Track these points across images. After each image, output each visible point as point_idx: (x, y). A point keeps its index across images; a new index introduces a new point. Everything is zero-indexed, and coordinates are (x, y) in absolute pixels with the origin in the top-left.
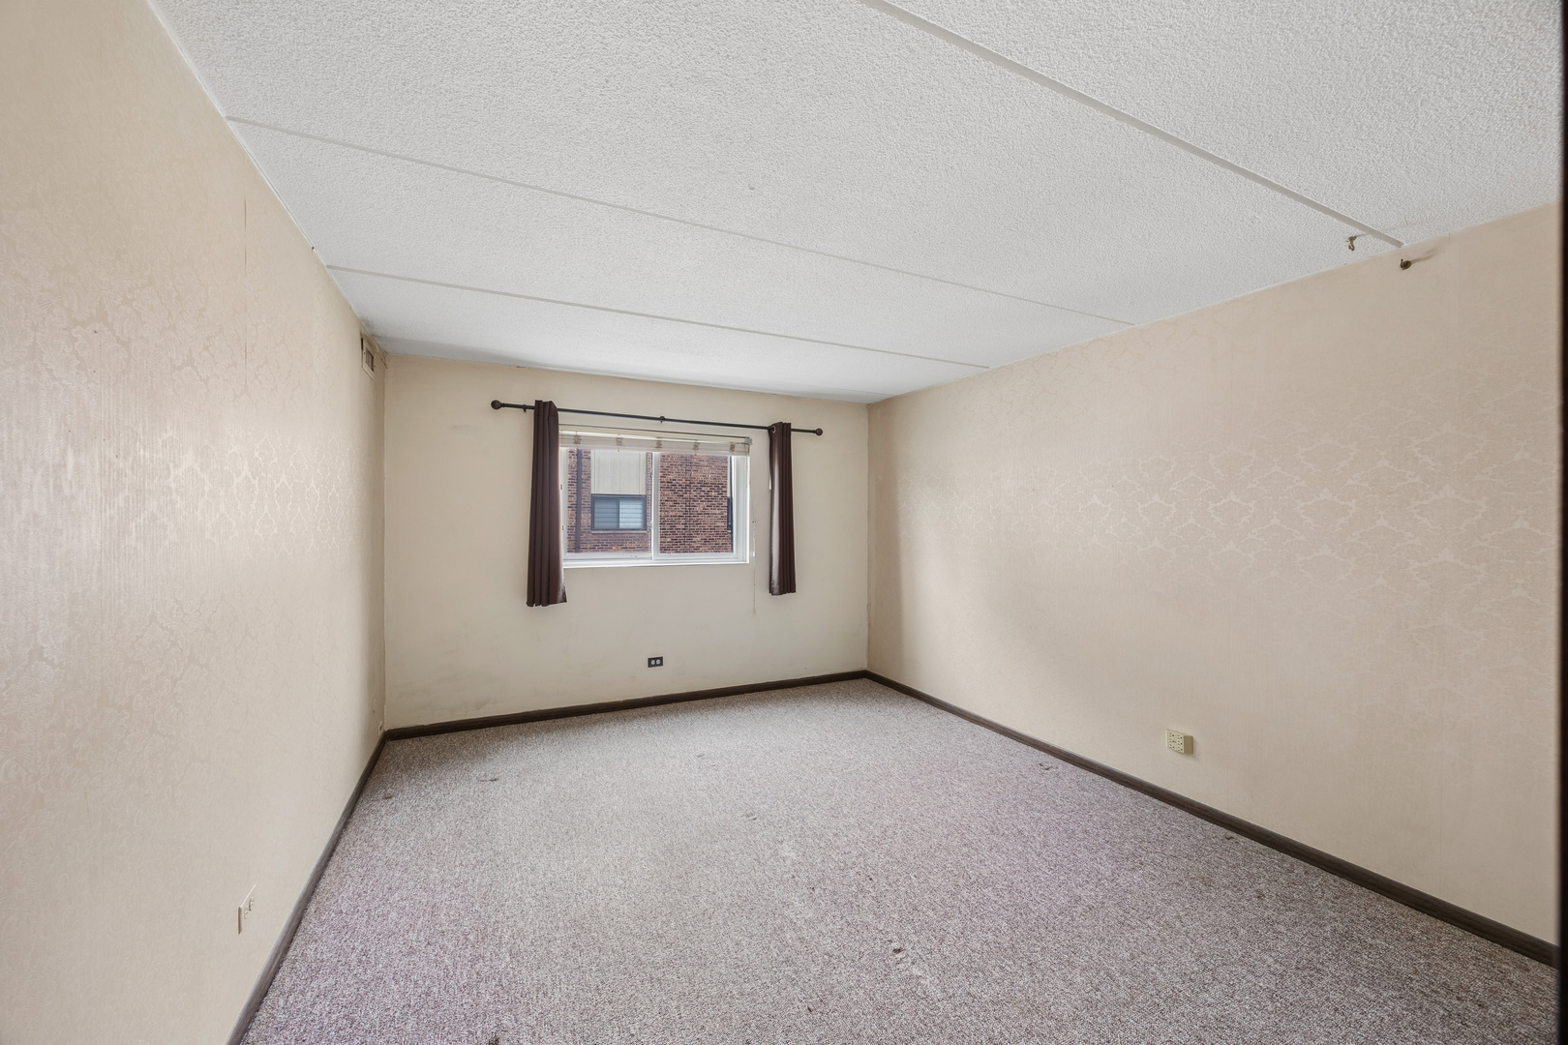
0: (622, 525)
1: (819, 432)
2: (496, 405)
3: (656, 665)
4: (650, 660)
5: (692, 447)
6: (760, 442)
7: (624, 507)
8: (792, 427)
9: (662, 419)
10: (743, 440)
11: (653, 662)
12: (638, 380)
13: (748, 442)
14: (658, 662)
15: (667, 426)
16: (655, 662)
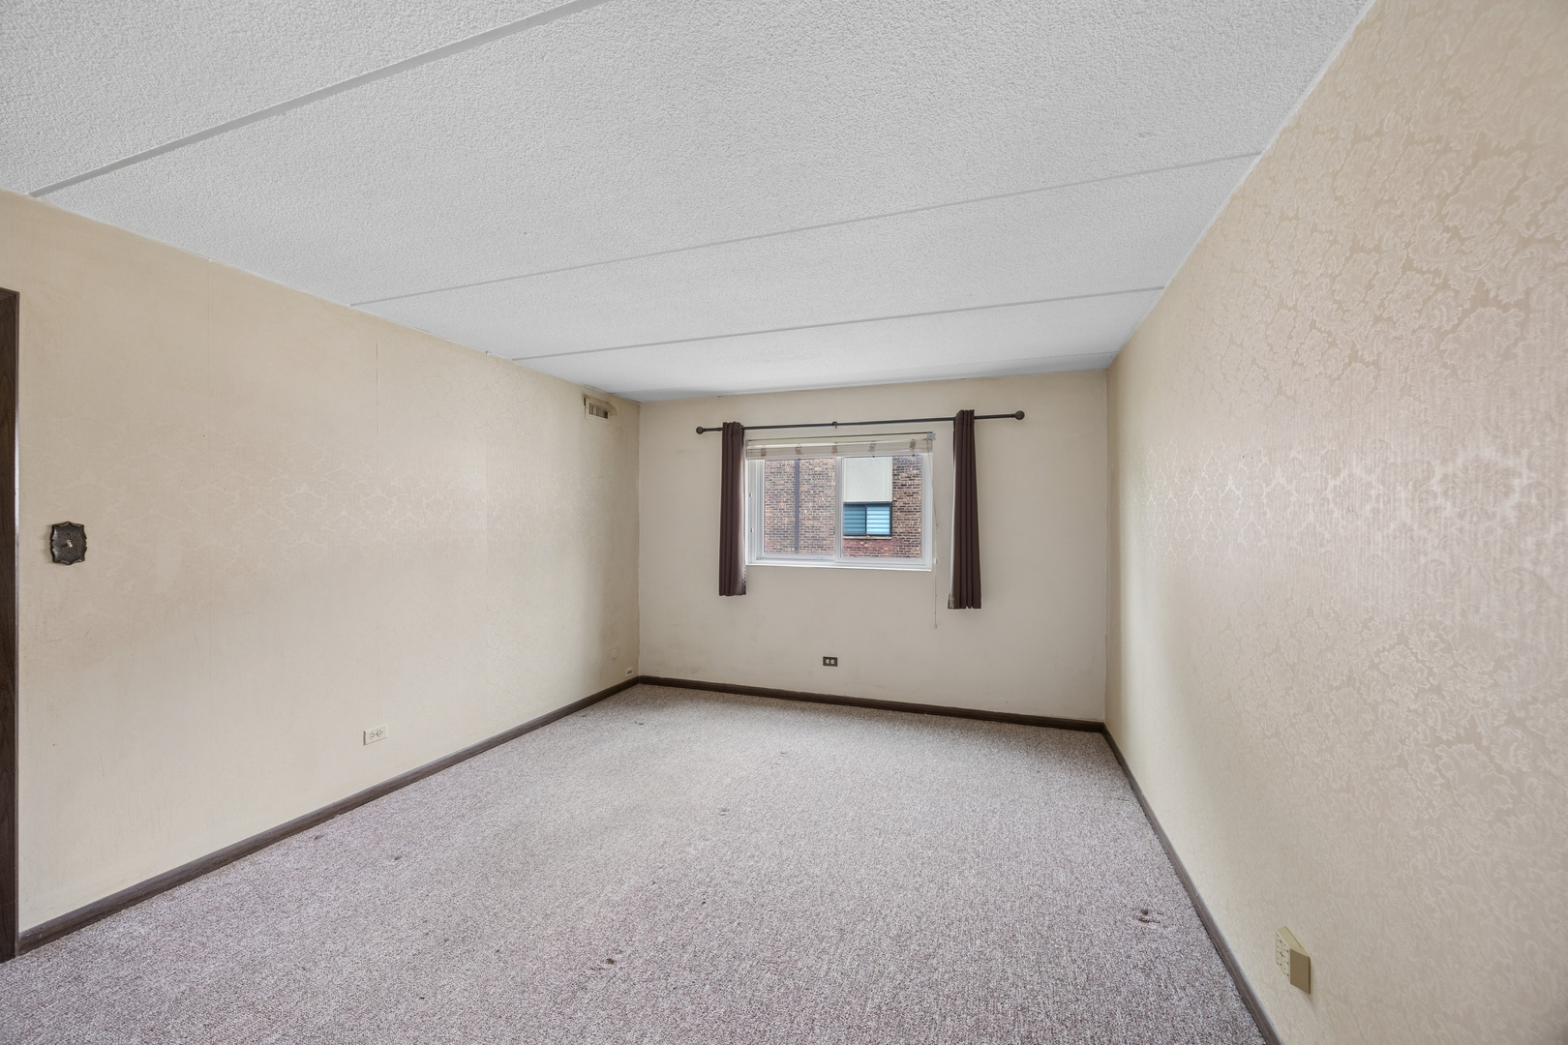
0: (869, 531)
1: (1020, 416)
2: (700, 431)
3: (830, 665)
4: (825, 658)
5: (868, 448)
6: (945, 435)
7: (870, 512)
8: (976, 415)
9: (834, 424)
10: (925, 436)
11: (827, 661)
12: (814, 390)
13: (930, 437)
14: (833, 662)
15: (842, 430)
16: (830, 661)
